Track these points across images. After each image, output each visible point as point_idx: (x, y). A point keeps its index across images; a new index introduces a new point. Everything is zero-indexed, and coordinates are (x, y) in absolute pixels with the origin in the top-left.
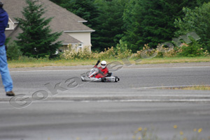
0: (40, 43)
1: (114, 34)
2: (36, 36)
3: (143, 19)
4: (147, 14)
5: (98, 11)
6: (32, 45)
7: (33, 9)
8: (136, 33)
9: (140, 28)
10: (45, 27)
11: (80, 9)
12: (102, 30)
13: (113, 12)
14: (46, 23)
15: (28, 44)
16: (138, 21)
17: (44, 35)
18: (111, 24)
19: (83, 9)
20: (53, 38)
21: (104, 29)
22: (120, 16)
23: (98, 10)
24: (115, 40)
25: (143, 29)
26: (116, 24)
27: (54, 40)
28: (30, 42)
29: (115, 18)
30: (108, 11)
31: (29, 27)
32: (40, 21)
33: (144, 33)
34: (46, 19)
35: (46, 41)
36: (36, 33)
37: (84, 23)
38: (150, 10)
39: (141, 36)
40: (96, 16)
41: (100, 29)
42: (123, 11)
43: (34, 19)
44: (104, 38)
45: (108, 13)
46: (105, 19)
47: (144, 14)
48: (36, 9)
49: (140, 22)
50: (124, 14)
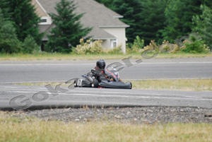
0: (70, 37)
1: (156, 29)
2: (67, 31)
3: (183, 15)
4: (187, 10)
5: (142, 7)
6: (64, 40)
7: (65, 4)
8: (176, 28)
9: (180, 24)
10: (76, 22)
11: (124, 4)
12: (145, 26)
13: (156, 7)
14: (77, 18)
15: (60, 38)
16: (178, 17)
17: (76, 30)
18: (154, 20)
19: (127, 5)
20: (83, 33)
21: (147, 24)
22: (162, 12)
23: (142, 5)
24: (157, 35)
25: (182, 24)
26: (159, 20)
27: (85, 35)
28: (62, 36)
29: (158, 13)
30: (152, 6)
31: (61, 22)
32: (72, 16)
33: (184, 29)
34: (77, 15)
35: (77, 36)
36: (68, 28)
37: (120, 18)
38: (190, 6)
39: (181, 31)
40: (140, 11)
41: (143, 24)
42: (165, 7)
43: (65, 14)
44: (147, 33)
45: (151, 9)
46: (148, 14)
47: (184, 10)
48: (68, 4)
49: (180, 18)
50: (166, 9)
